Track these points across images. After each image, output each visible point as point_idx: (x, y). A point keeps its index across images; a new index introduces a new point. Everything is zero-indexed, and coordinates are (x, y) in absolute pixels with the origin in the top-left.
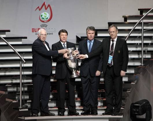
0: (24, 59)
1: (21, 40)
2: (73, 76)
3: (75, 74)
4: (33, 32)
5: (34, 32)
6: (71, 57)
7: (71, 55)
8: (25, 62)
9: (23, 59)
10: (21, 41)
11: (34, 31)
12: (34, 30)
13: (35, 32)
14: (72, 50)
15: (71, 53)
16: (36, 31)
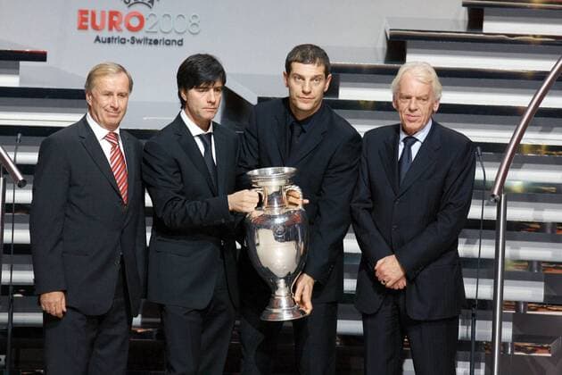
0: (20, 167)
1: (17, 68)
2: (275, 311)
3: (284, 302)
4: (82, 27)
5: (85, 28)
6: (275, 217)
7: (276, 205)
8: (21, 178)
9: (14, 162)
10: (15, 70)
11: (89, 24)
12: (89, 16)
13: (95, 27)
14: (284, 176)
15: (278, 193)
16: (98, 23)
